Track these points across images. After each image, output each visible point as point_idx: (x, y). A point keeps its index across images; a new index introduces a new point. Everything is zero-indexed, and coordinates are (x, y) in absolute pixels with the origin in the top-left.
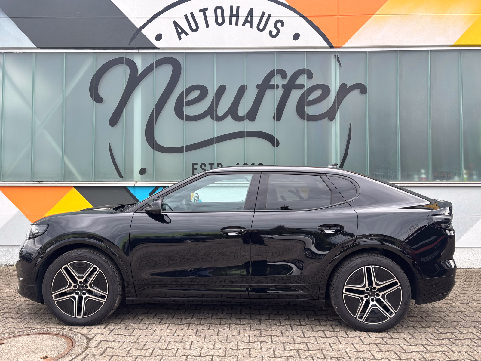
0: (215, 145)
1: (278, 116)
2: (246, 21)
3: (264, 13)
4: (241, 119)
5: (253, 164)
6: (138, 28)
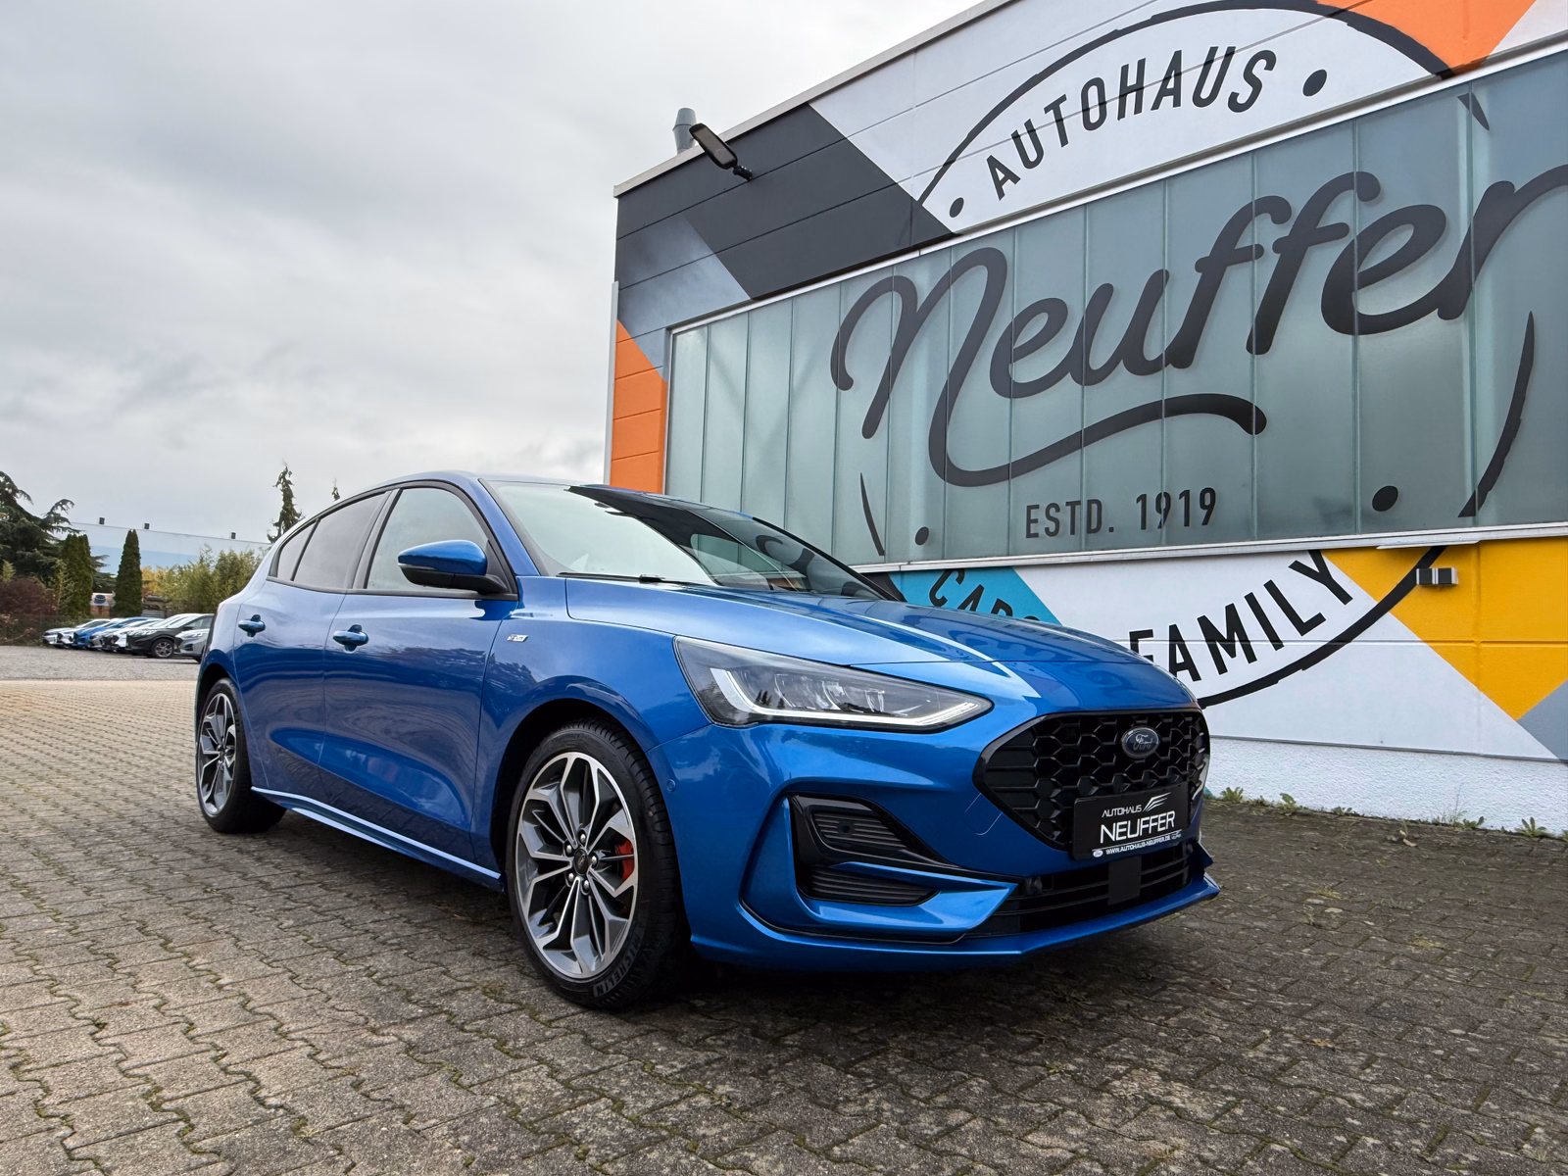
0: (1085, 449)
1: (1262, 339)
2: (1163, 92)
3: (1213, 51)
4: (1154, 367)
5: (1186, 494)
6: (917, 199)
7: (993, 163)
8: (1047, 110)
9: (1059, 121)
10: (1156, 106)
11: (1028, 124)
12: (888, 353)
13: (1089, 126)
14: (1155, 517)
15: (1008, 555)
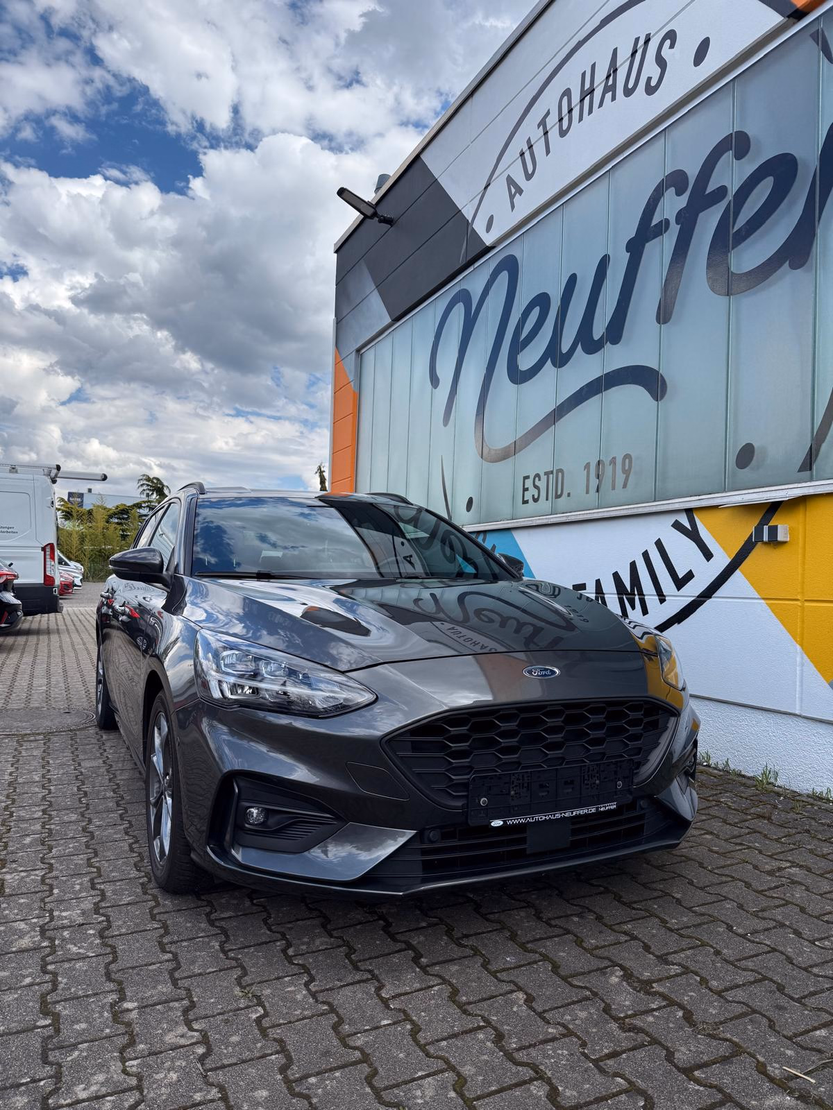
0: (556, 425)
2: (605, 91)
3: (637, 40)
4: (598, 346)
5: (613, 461)
6: (470, 221)
7: (510, 181)
8: (539, 127)
9: (546, 133)
10: (601, 105)
11: (529, 141)
12: (457, 355)
13: (563, 133)
14: (594, 482)
15: (513, 519)
